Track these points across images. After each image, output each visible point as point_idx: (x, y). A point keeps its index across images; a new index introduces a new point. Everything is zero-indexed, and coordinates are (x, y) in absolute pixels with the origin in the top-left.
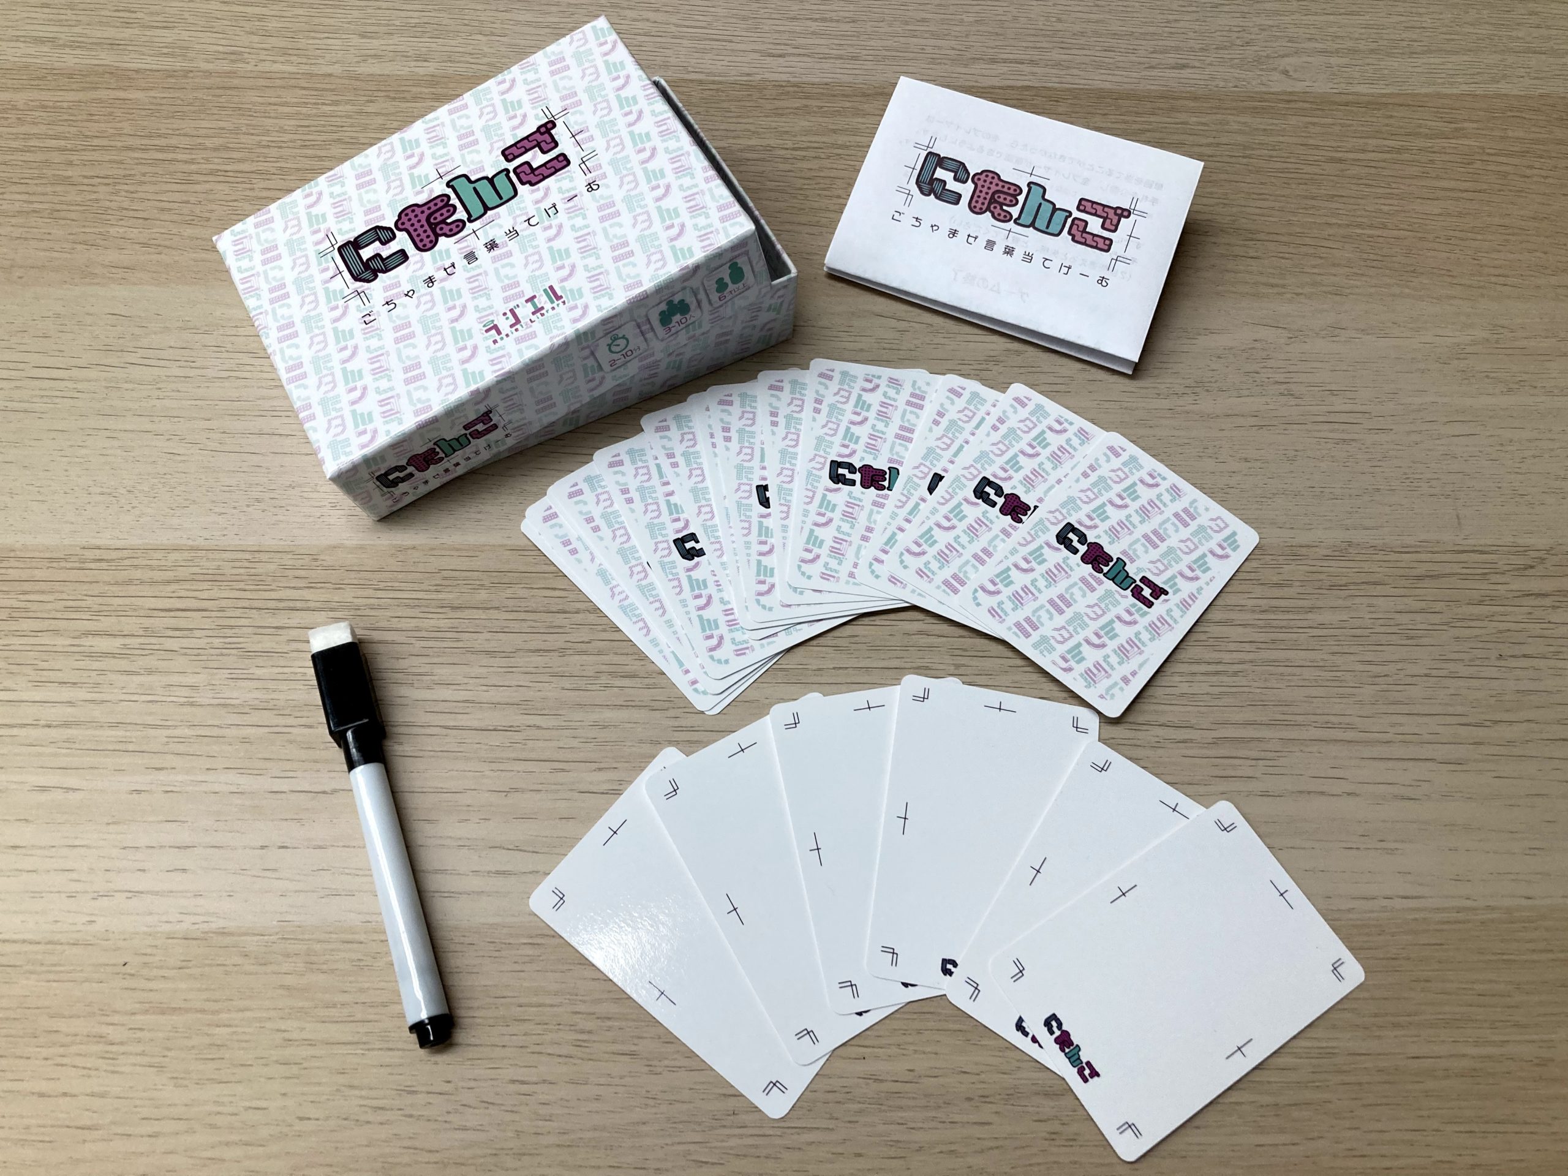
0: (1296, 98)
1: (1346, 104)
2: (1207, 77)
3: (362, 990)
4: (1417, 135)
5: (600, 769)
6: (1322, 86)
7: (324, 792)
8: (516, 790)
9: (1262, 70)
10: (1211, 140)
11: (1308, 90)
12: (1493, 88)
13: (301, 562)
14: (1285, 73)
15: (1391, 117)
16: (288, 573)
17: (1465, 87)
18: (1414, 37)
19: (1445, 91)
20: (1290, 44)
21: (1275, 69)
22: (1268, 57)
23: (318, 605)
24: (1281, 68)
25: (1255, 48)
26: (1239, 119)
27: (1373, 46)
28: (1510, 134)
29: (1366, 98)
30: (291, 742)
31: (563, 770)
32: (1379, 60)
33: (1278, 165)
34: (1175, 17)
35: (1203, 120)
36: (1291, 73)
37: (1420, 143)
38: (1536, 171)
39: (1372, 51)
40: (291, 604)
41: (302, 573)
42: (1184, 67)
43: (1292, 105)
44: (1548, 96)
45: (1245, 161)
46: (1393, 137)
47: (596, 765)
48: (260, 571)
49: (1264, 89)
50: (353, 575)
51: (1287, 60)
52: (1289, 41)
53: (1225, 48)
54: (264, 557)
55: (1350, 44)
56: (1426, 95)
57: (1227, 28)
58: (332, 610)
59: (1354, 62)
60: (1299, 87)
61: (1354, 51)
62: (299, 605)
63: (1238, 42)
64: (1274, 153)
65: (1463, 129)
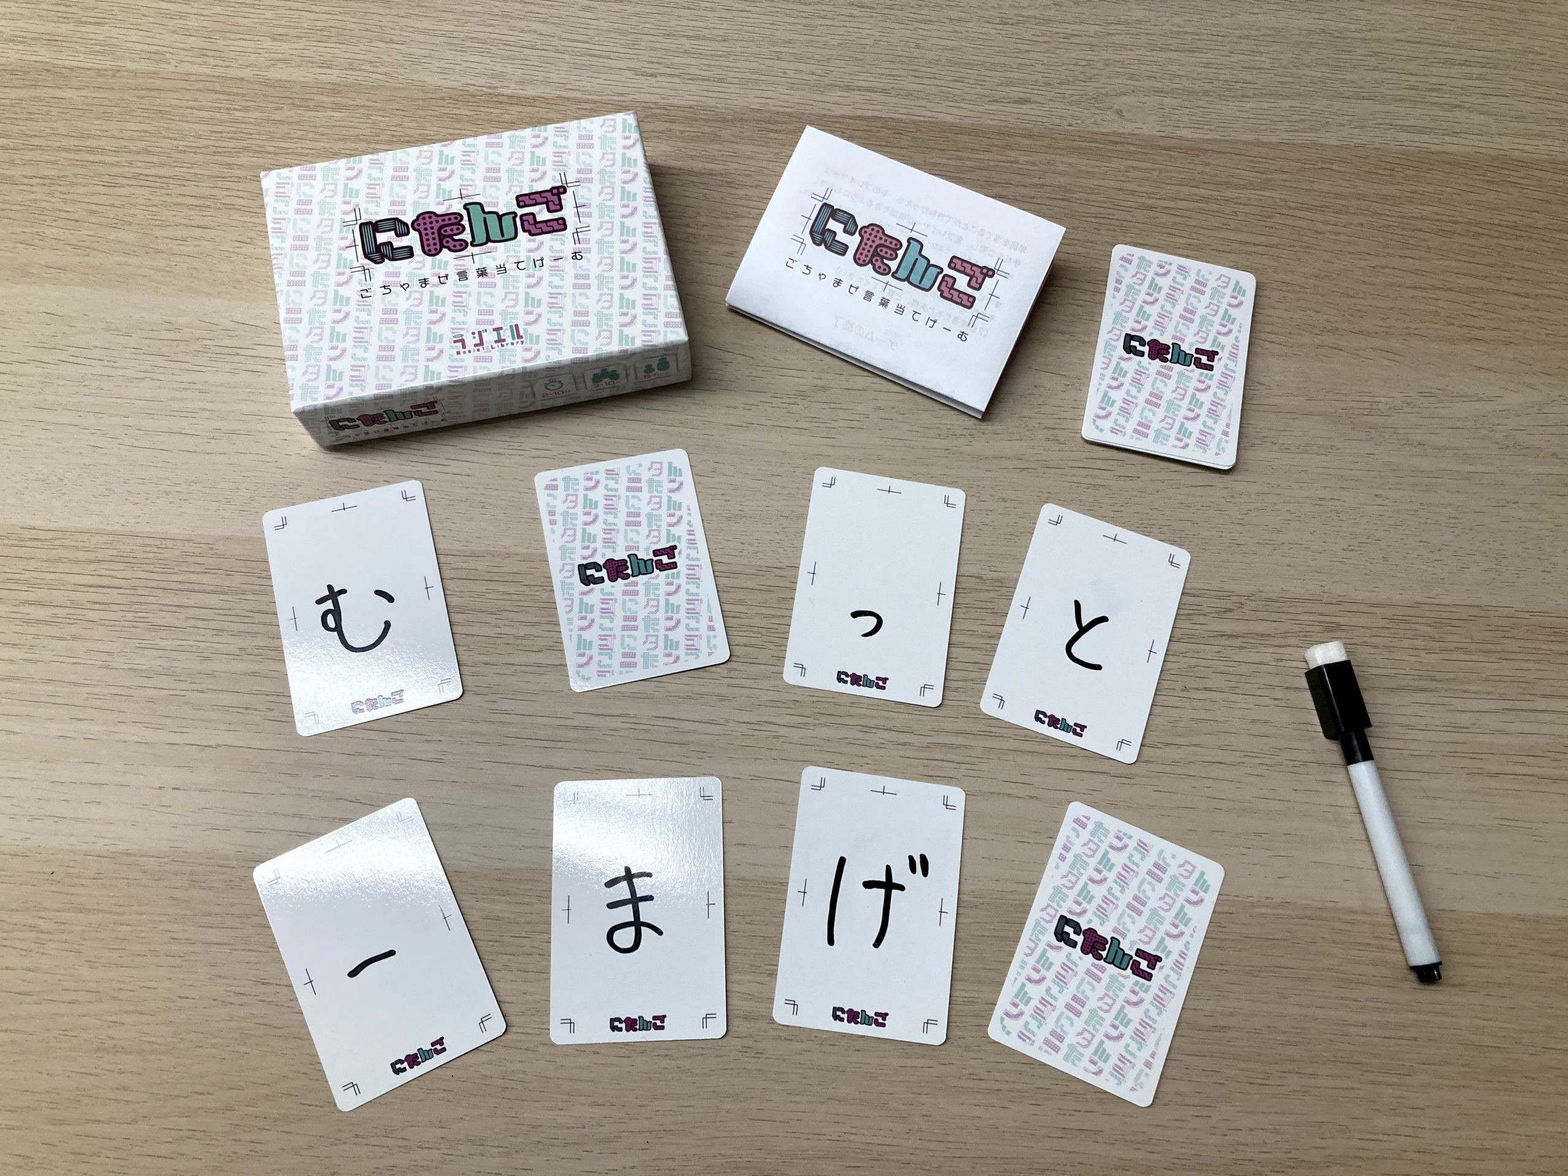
0: (1122, 140)
1: (1169, 149)
2: (1044, 113)
3: (233, 905)
4: (1228, 184)
5: (428, 741)
6: (1149, 128)
7: (210, 746)
8: (360, 754)
9: (1098, 108)
10: (1036, 181)
11: (1137, 131)
12: (1311, 136)
13: (199, 550)
14: (1119, 112)
15: (1208, 164)
16: (189, 559)
17: (1284, 135)
18: (1249, 78)
19: (1264, 139)
20: (1129, 82)
21: (1110, 108)
22: (1106, 95)
23: (212, 588)
24: (1116, 107)
25: (1096, 84)
26: (1066, 159)
27: (1208, 87)
28: (1316, 187)
29: (1188, 144)
30: (186, 703)
31: (399, 740)
32: (1211, 103)
33: (1093, 210)
34: (1026, 47)
35: (1032, 159)
36: (1125, 113)
37: (1229, 193)
38: (1330, 228)
39: (1206, 93)
40: (190, 586)
41: (198, 560)
42: (1026, 101)
43: (1119, 148)
44: (1362, 146)
45: (1063, 204)
46: (1205, 186)
47: (424, 738)
48: (165, 556)
49: (1096, 129)
50: (242, 563)
51: (1124, 98)
52: (1130, 79)
53: (1068, 83)
54: (169, 543)
55: (1187, 84)
56: (1246, 143)
57: (1074, 61)
58: (223, 593)
59: (1186, 104)
60: (1130, 128)
61: (1188, 92)
62: (196, 587)
63: (1082, 77)
64: (1091, 197)
65: (1272, 180)
